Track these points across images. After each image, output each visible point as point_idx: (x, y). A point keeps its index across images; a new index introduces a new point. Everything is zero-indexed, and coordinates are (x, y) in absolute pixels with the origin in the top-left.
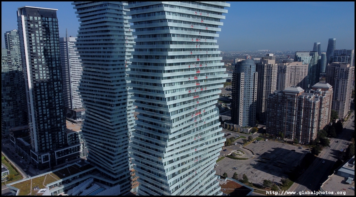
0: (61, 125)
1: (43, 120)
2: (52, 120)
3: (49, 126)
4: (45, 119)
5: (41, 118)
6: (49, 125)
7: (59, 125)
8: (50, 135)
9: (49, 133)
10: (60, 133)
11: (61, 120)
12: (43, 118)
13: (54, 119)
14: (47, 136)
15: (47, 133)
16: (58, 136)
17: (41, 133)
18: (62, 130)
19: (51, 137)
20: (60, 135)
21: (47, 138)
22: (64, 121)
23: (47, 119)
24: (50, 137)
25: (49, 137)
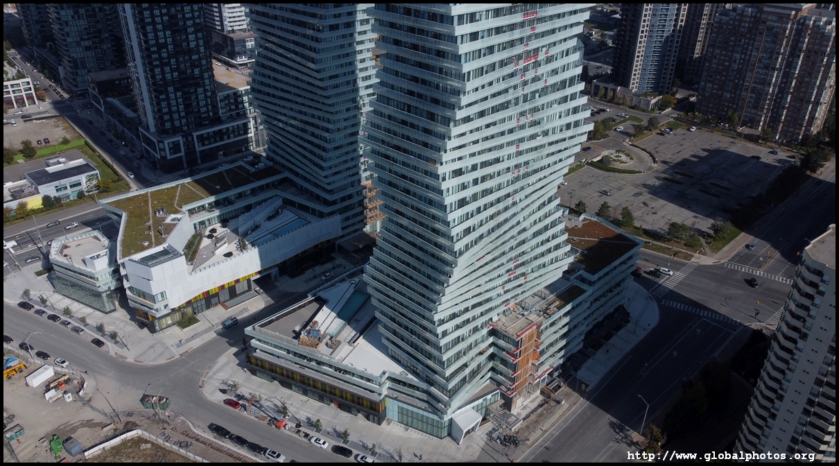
0: (201, 72)
1: (160, 58)
2: (181, 59)
3: (175, 74)
4: (165, 55)
5: (154, 52)
6: (175, 71)
7: (197, 71)
8: (179, 94)
9: (176, 90)
10: (200, 90)
11: (200, 59)
12: (158, 52)
13: (184, 58)
14: (172, 96)
15: (171, 89)
16: (197, 97)
17: (158, 89)
18: (204, 85)
19: (181, 100)
20: (201, 97)
21: (173, 102)
22: (207, 62)
23: (169, 57)
24: (179, 100)
25: (176, 98)
